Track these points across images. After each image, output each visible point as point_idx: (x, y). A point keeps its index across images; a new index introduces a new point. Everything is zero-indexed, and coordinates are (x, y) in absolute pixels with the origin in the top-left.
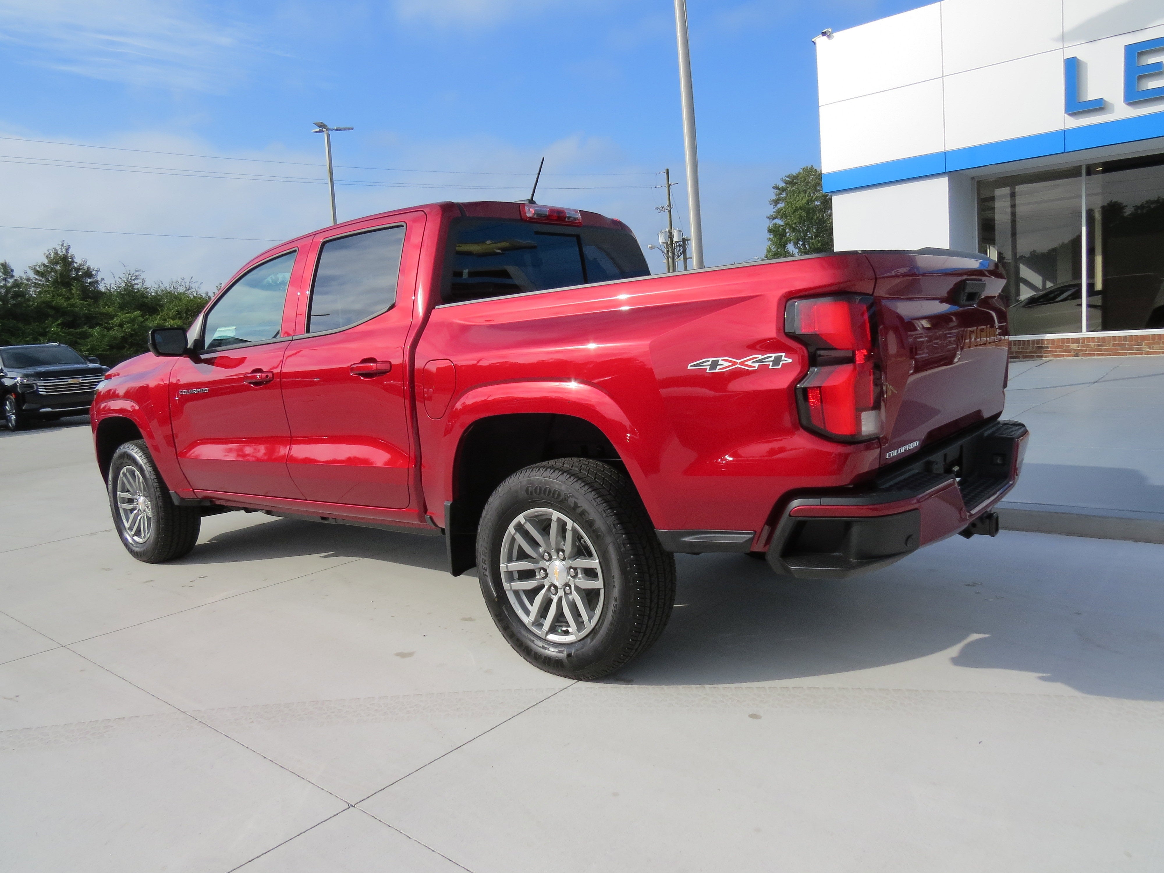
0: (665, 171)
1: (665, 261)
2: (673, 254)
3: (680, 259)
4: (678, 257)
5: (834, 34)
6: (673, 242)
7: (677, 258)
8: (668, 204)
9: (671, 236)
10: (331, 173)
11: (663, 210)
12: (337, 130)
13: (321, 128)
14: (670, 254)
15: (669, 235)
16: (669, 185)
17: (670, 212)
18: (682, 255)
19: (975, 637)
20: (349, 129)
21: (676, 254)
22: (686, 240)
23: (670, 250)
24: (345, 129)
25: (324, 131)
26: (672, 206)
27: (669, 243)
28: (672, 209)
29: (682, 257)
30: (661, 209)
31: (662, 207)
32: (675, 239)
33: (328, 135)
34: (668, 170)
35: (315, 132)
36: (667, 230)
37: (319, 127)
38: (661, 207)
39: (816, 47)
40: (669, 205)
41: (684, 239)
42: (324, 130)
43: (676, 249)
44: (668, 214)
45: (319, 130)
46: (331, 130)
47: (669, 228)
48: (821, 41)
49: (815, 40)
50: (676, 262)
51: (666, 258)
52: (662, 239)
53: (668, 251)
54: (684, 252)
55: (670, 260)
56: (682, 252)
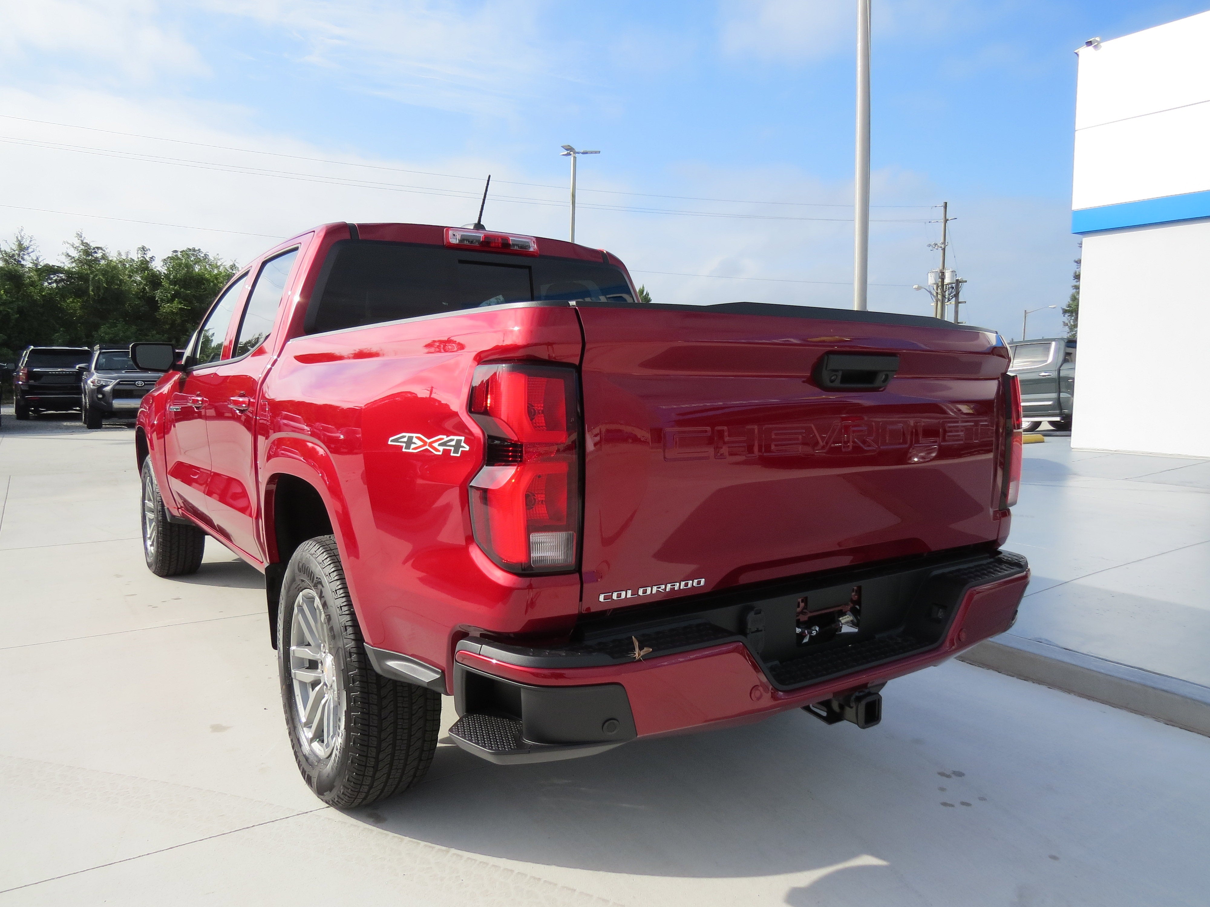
0: (943, 204)
1: (933, 304)
2: (944, 296)
3: (951, 303)
4: (949, 300)
5: (1101, 44)
6: (945, 284)
7: (947, 302)
8: (942, 240)
9: (942, 277)
10: (574, 196)
11: (936, 247)
12: (583, 153)
13: (569, 152)
14: (940, 297)
15: (940, 275)
16: (946, 221)
17: (944, 250)
18: (954, 298)
19: (867, 860)
20: (596, 152)
21: (947, 297)
22: (960, 282)
23: (940, 292)
24: (592, 153)
25: (571, 155)
26: (946, 244)
27: (940, 284)
28: (946, 247)
29: (953, 301)
30: (934, 246)
31: (936, 244)
32: (947, 281)
33: (575, 158)
34: (946, 203)
35: (563, 155)
36: (938, 270)
37: (567, 150)
38: (933, 245)
39: (1078, 59)
40: (944, 243)
41: (957, 280)
42: (571, 153)
43: (947, 291)
44: (940, 251)
45: (566, 153)
46: (578, 153)
47: (941, 268)
48: (1085, 52)
49: (1079, 52)
50: (946, 306)
51: (935, 300)
52: (932, 280)
53: (937, 293)
54: (957, 296)
55: (939, 304)
56: (955, 295)
